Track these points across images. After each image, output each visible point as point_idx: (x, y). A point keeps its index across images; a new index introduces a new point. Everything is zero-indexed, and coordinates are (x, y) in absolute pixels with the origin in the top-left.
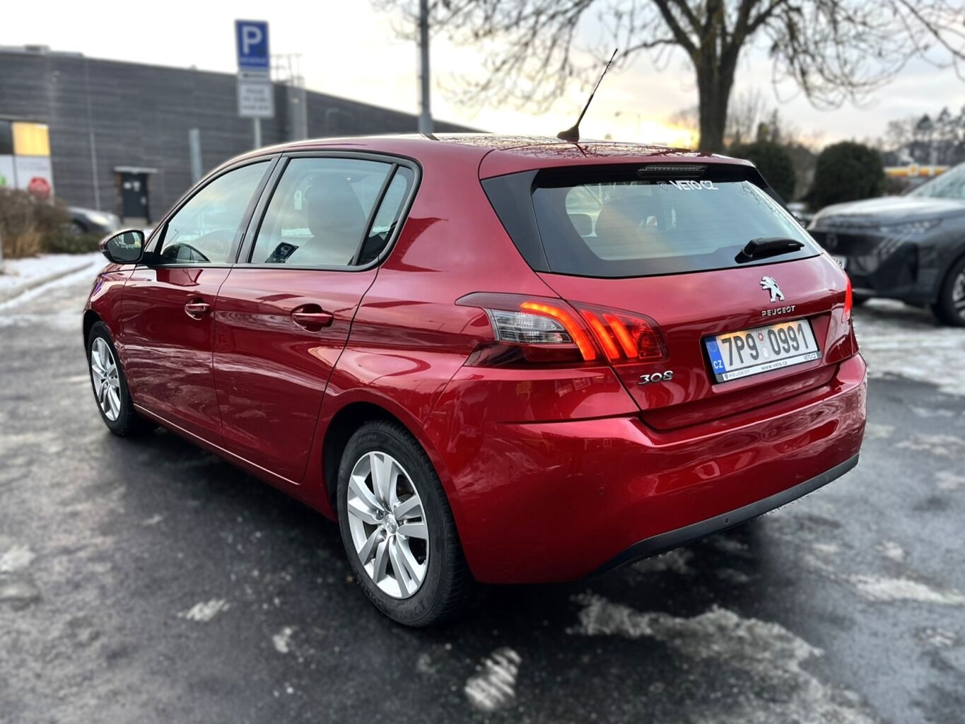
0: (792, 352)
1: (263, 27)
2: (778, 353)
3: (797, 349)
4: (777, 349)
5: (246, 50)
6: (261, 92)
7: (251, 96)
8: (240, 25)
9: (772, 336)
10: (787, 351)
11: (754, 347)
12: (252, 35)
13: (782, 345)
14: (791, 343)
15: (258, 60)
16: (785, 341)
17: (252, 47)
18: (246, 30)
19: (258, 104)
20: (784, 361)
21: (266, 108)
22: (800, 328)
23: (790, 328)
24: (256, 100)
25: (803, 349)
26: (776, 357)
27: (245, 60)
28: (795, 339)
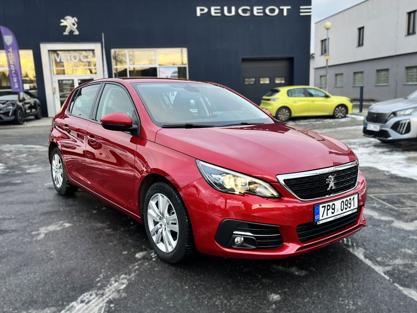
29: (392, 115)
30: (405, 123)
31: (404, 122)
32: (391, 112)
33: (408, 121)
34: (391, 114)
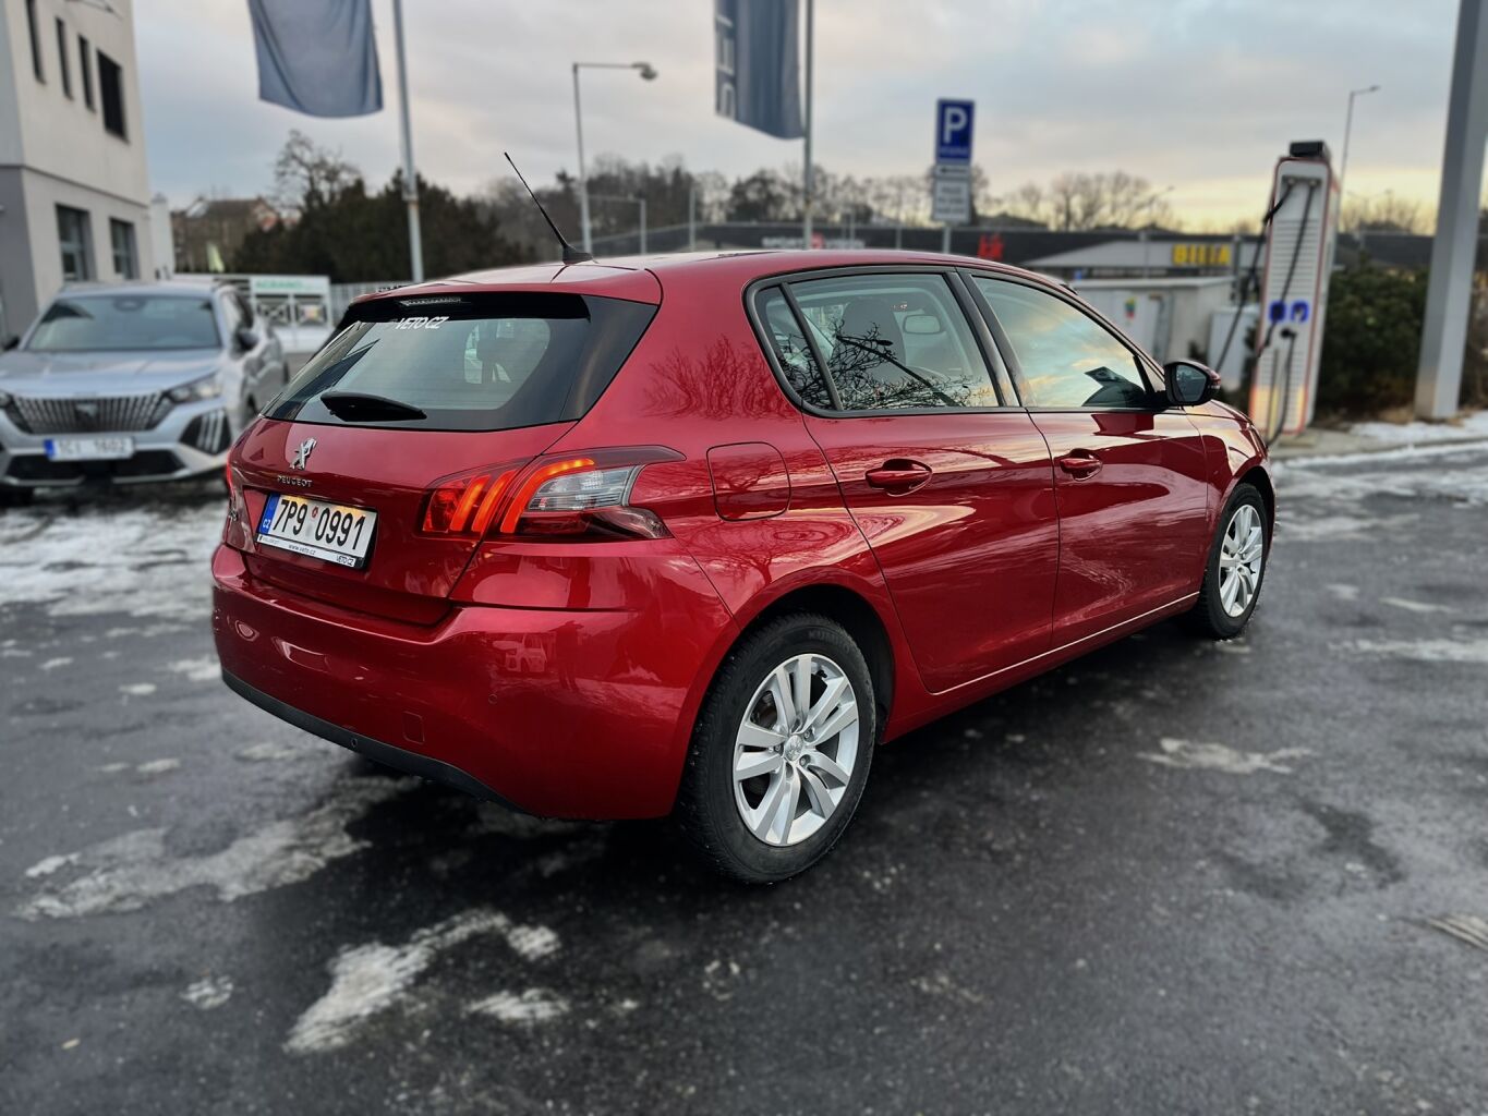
0: (334, 545)
1: (968, 108)
2: (318, 538)
3: (341, 543)
4: (319, 534)
5: (947, 138)
6: (958, 191)
7: (947, 196)
8: (944, 106)
9: (325, 516)
10: (329, 540)
11: (301, 521)
12: (955, 119)
13: (328, 531)
14: (339, 533)
15: (958, 150)
16: (334, 529)
17: (955, 134)
18: (950, 112)
19: (953, 206)
20: (314, 549)
21: (961, 211)
22: (361, 521)
23: (349, 516)
24: (952, 201)
25: (347, 548)
26: (313, 541)
27: (945, 150)
28: (346, 532)
29: (166, 402)
30: (216, 423)
31: (213, 417)
32: (158, 393)
33: (221, 415)
34: (161, 399)
